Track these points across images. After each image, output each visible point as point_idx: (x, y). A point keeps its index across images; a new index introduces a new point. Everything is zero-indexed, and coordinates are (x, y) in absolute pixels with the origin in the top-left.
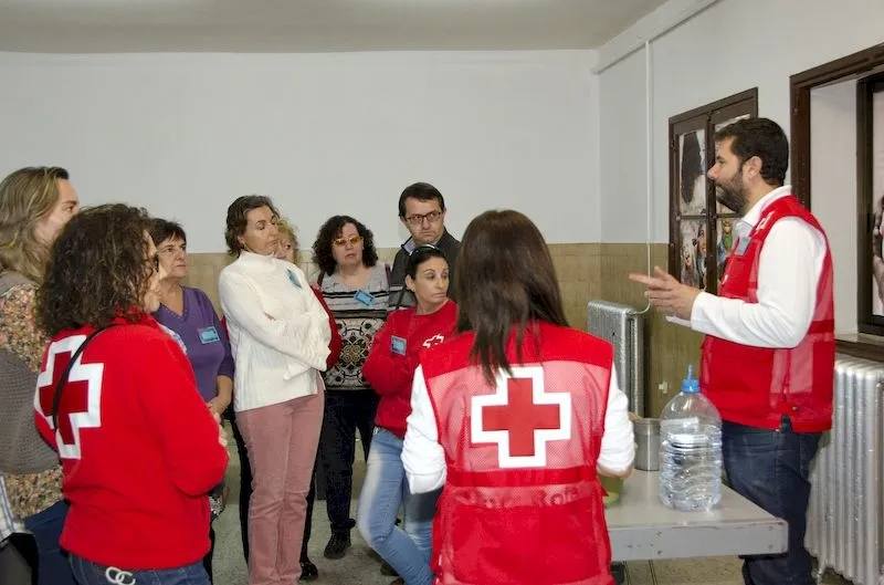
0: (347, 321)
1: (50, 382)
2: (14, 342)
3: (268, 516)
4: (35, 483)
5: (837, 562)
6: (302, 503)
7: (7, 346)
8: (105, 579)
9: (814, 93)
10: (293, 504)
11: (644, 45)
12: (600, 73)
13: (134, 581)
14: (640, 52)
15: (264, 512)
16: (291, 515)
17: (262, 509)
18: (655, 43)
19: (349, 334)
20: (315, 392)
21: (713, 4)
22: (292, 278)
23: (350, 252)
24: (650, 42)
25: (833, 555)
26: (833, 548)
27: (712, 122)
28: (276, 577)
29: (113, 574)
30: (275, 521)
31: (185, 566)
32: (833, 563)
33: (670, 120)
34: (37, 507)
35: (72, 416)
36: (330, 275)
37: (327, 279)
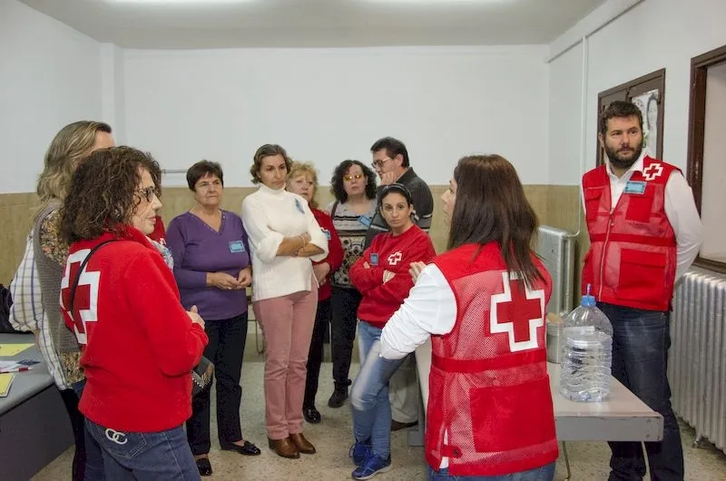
0: (352, 239)
1: (67, 286)
2: (56, 253)
3: (278, 378)
4: (76, 359)
5: (711, 433)
6: (302, 369)
7: (51, 256)
8: (105, 436)
9: (710, 71)
10: (296, 370)
11: (582, 40)
12: (549, 62)
13: (126, 440)
14: (580, 45)
15: (274, 375)
16: (294, 378)
17: (273, 373)
18: (590, 38)
19: (353, 248)
20: (310, 289)
21: (638, 3)
22: (298, 205)
23: (354, 185)
24: (587, 37)
25: (707, 429)
26: (708, 422)
27: (630, 96)
28: (285, 422)
29: (111, 434)
30: (283, 382)
31: (166, 430)
32: (707, 434)
33: (599, 94)
34: (79, 377)
35: (81, 311)
36: (342, 203)
37: (339, 205)
